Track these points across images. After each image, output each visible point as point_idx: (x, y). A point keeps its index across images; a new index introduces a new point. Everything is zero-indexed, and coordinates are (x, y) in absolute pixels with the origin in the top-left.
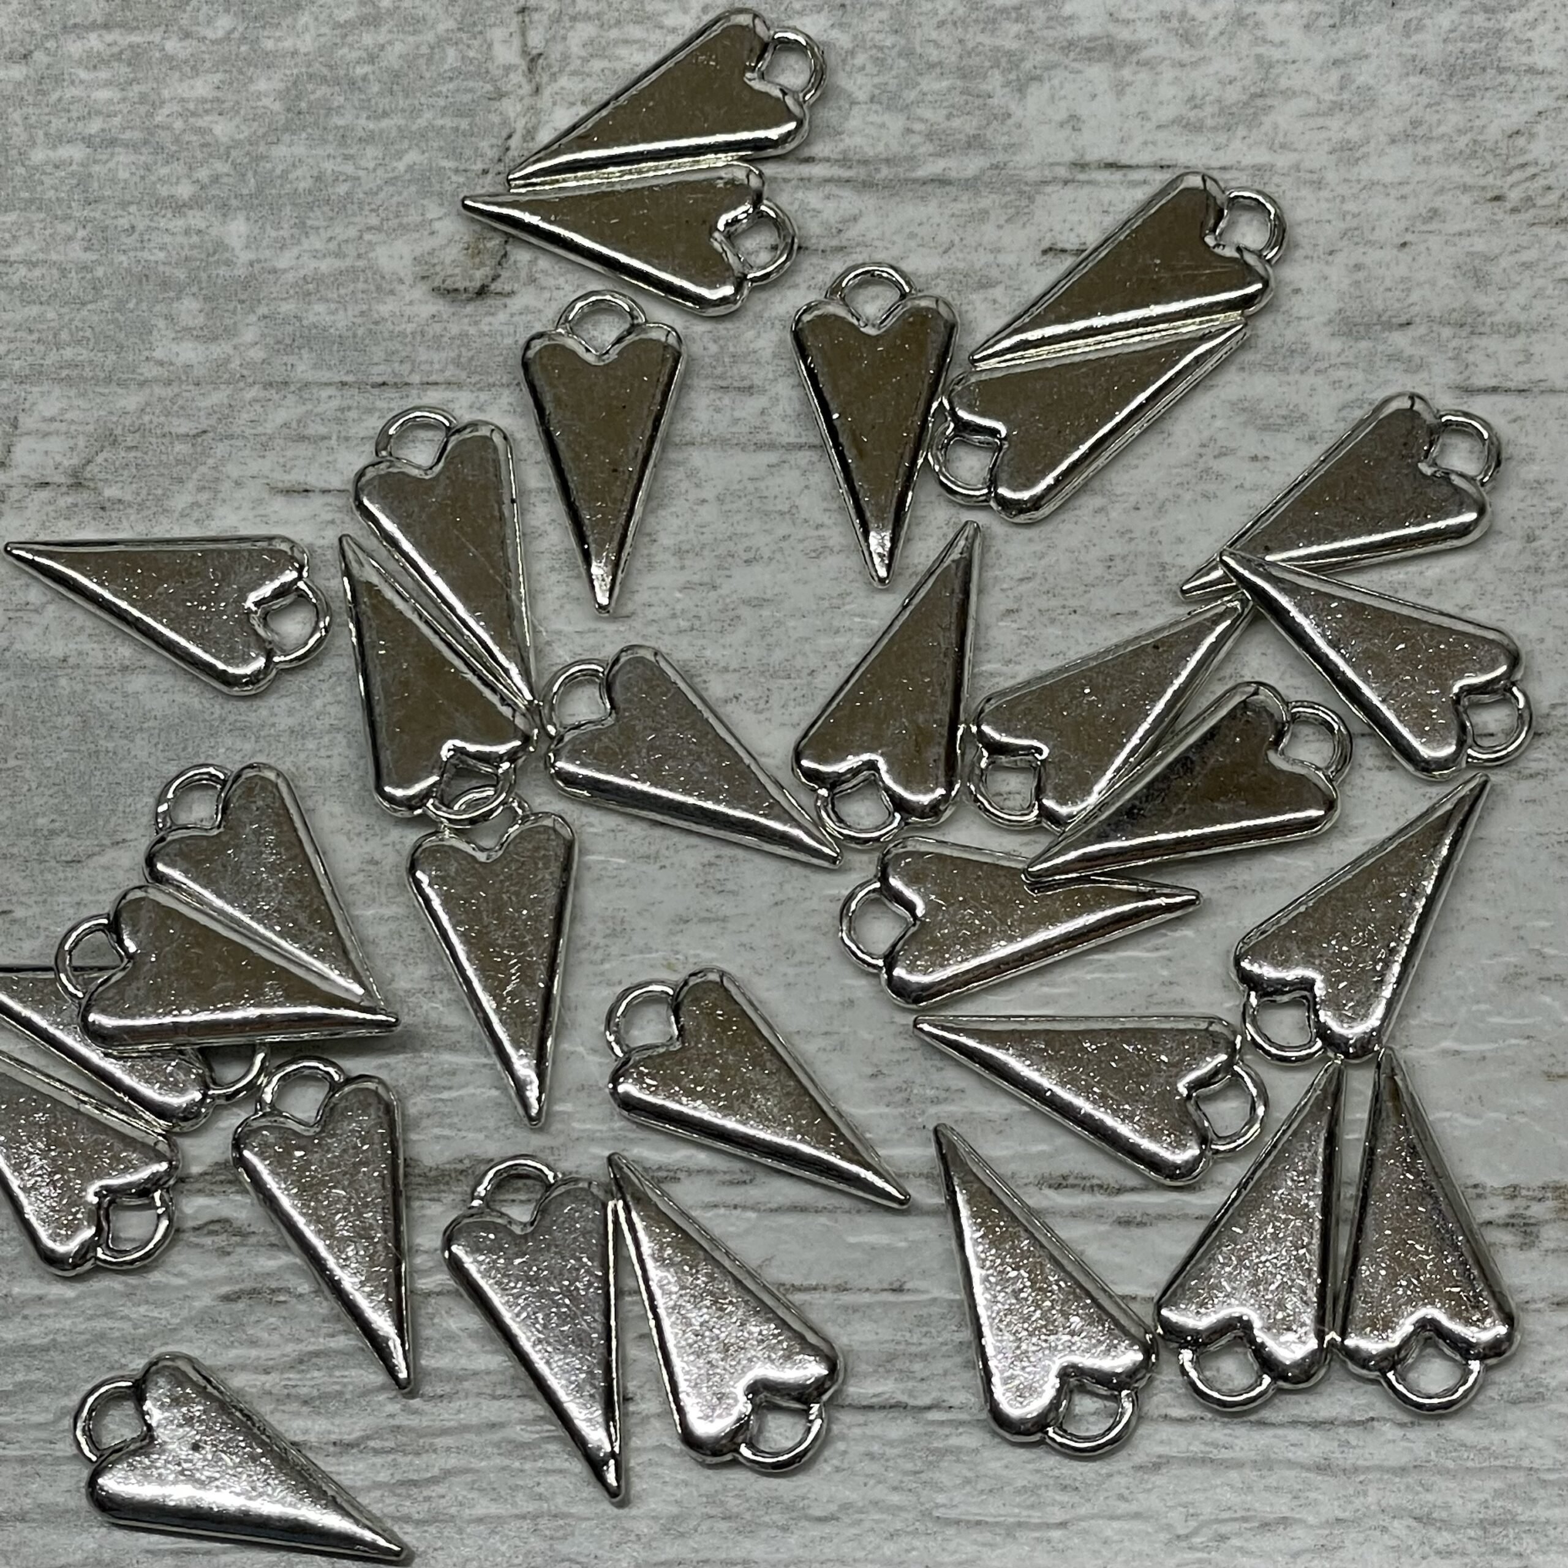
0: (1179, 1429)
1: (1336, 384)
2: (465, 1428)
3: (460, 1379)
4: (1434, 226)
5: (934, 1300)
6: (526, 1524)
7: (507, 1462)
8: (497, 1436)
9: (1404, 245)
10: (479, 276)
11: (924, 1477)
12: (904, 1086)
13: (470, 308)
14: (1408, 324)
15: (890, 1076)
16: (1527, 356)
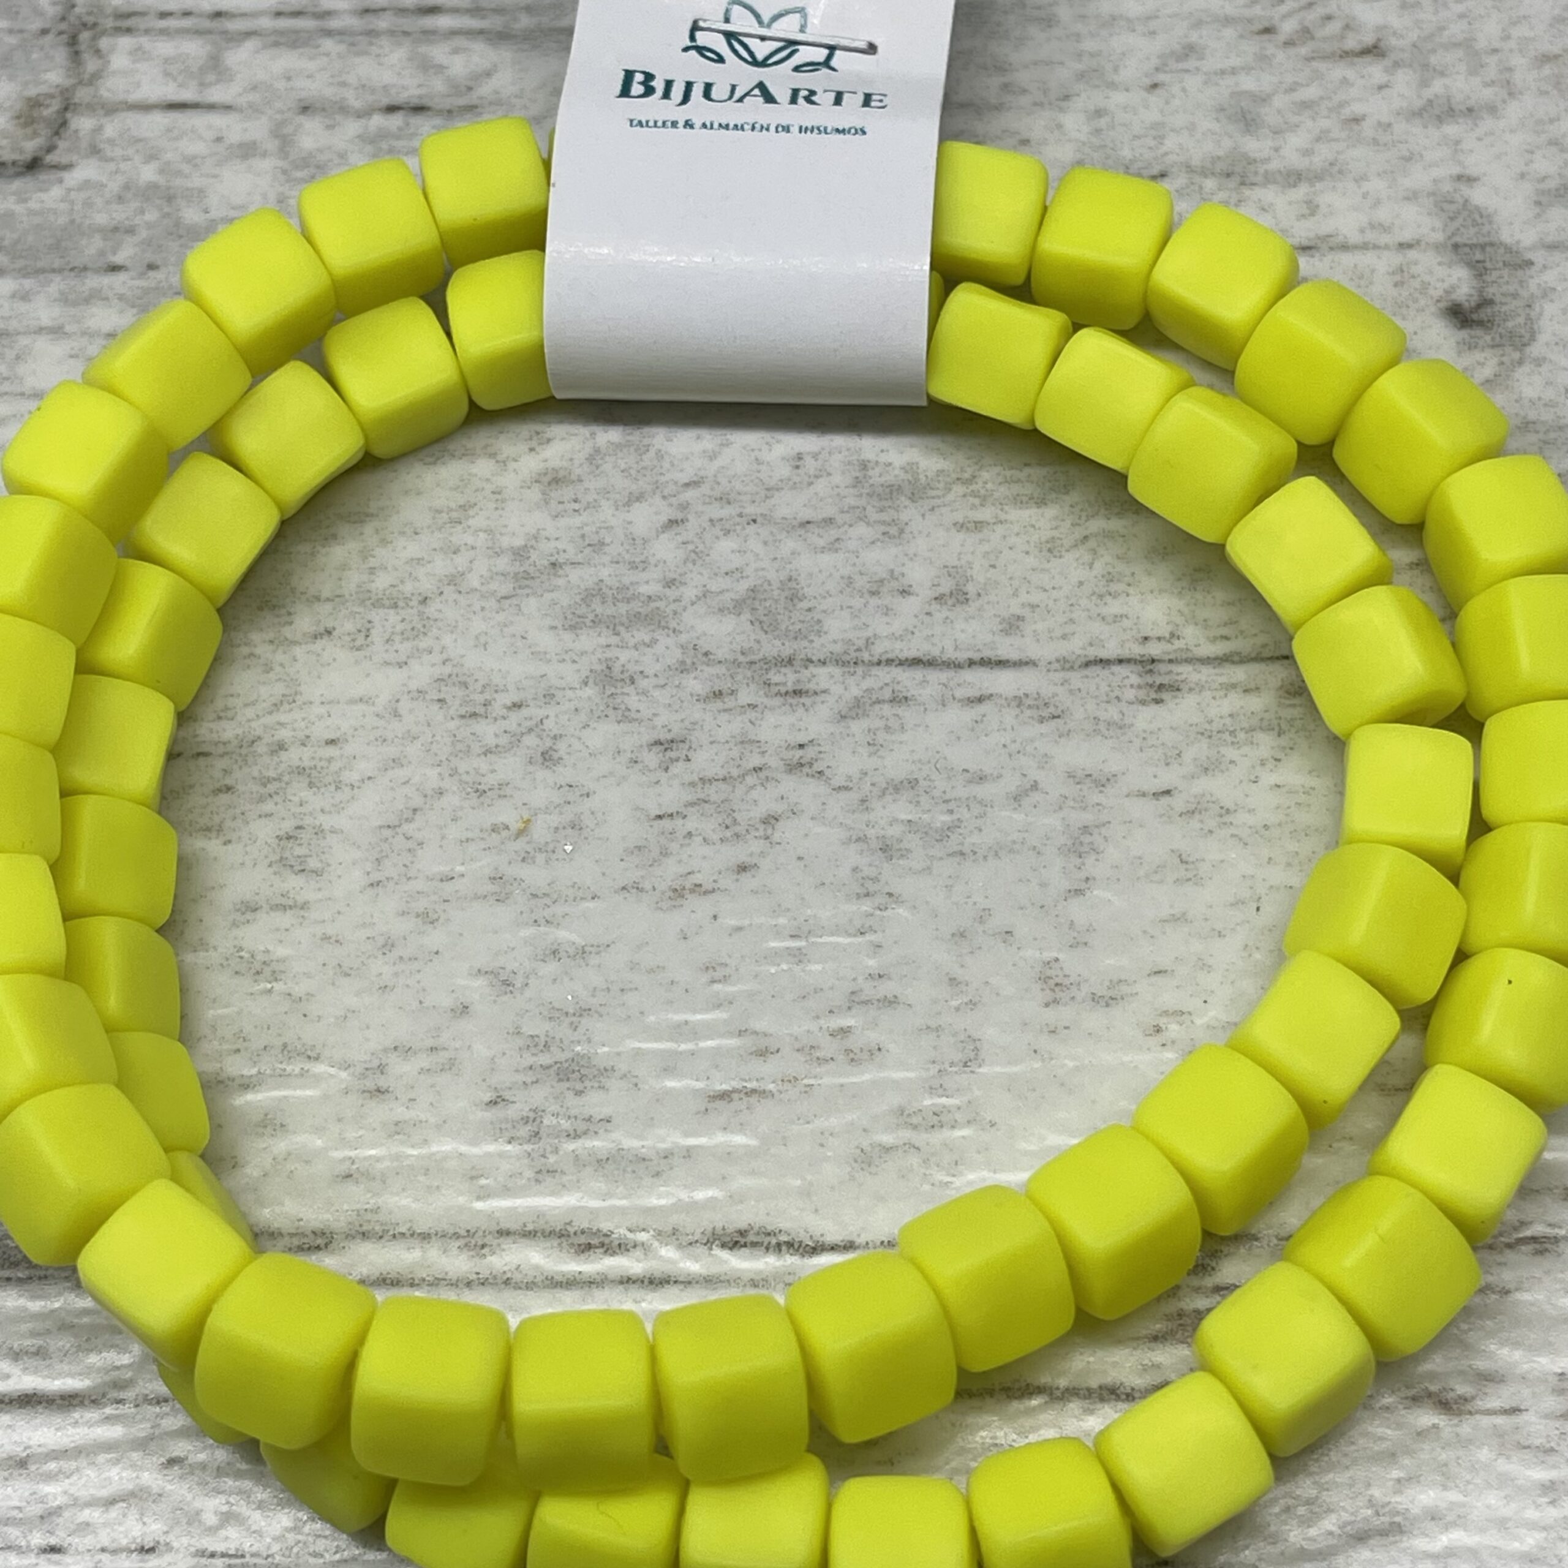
4: (1191, 64)
9: (1155, 86)
12: (532, 1115)
13: (17, 184)
14: (1163, 175)
15: (513, 1102)
16: (1312, 208)
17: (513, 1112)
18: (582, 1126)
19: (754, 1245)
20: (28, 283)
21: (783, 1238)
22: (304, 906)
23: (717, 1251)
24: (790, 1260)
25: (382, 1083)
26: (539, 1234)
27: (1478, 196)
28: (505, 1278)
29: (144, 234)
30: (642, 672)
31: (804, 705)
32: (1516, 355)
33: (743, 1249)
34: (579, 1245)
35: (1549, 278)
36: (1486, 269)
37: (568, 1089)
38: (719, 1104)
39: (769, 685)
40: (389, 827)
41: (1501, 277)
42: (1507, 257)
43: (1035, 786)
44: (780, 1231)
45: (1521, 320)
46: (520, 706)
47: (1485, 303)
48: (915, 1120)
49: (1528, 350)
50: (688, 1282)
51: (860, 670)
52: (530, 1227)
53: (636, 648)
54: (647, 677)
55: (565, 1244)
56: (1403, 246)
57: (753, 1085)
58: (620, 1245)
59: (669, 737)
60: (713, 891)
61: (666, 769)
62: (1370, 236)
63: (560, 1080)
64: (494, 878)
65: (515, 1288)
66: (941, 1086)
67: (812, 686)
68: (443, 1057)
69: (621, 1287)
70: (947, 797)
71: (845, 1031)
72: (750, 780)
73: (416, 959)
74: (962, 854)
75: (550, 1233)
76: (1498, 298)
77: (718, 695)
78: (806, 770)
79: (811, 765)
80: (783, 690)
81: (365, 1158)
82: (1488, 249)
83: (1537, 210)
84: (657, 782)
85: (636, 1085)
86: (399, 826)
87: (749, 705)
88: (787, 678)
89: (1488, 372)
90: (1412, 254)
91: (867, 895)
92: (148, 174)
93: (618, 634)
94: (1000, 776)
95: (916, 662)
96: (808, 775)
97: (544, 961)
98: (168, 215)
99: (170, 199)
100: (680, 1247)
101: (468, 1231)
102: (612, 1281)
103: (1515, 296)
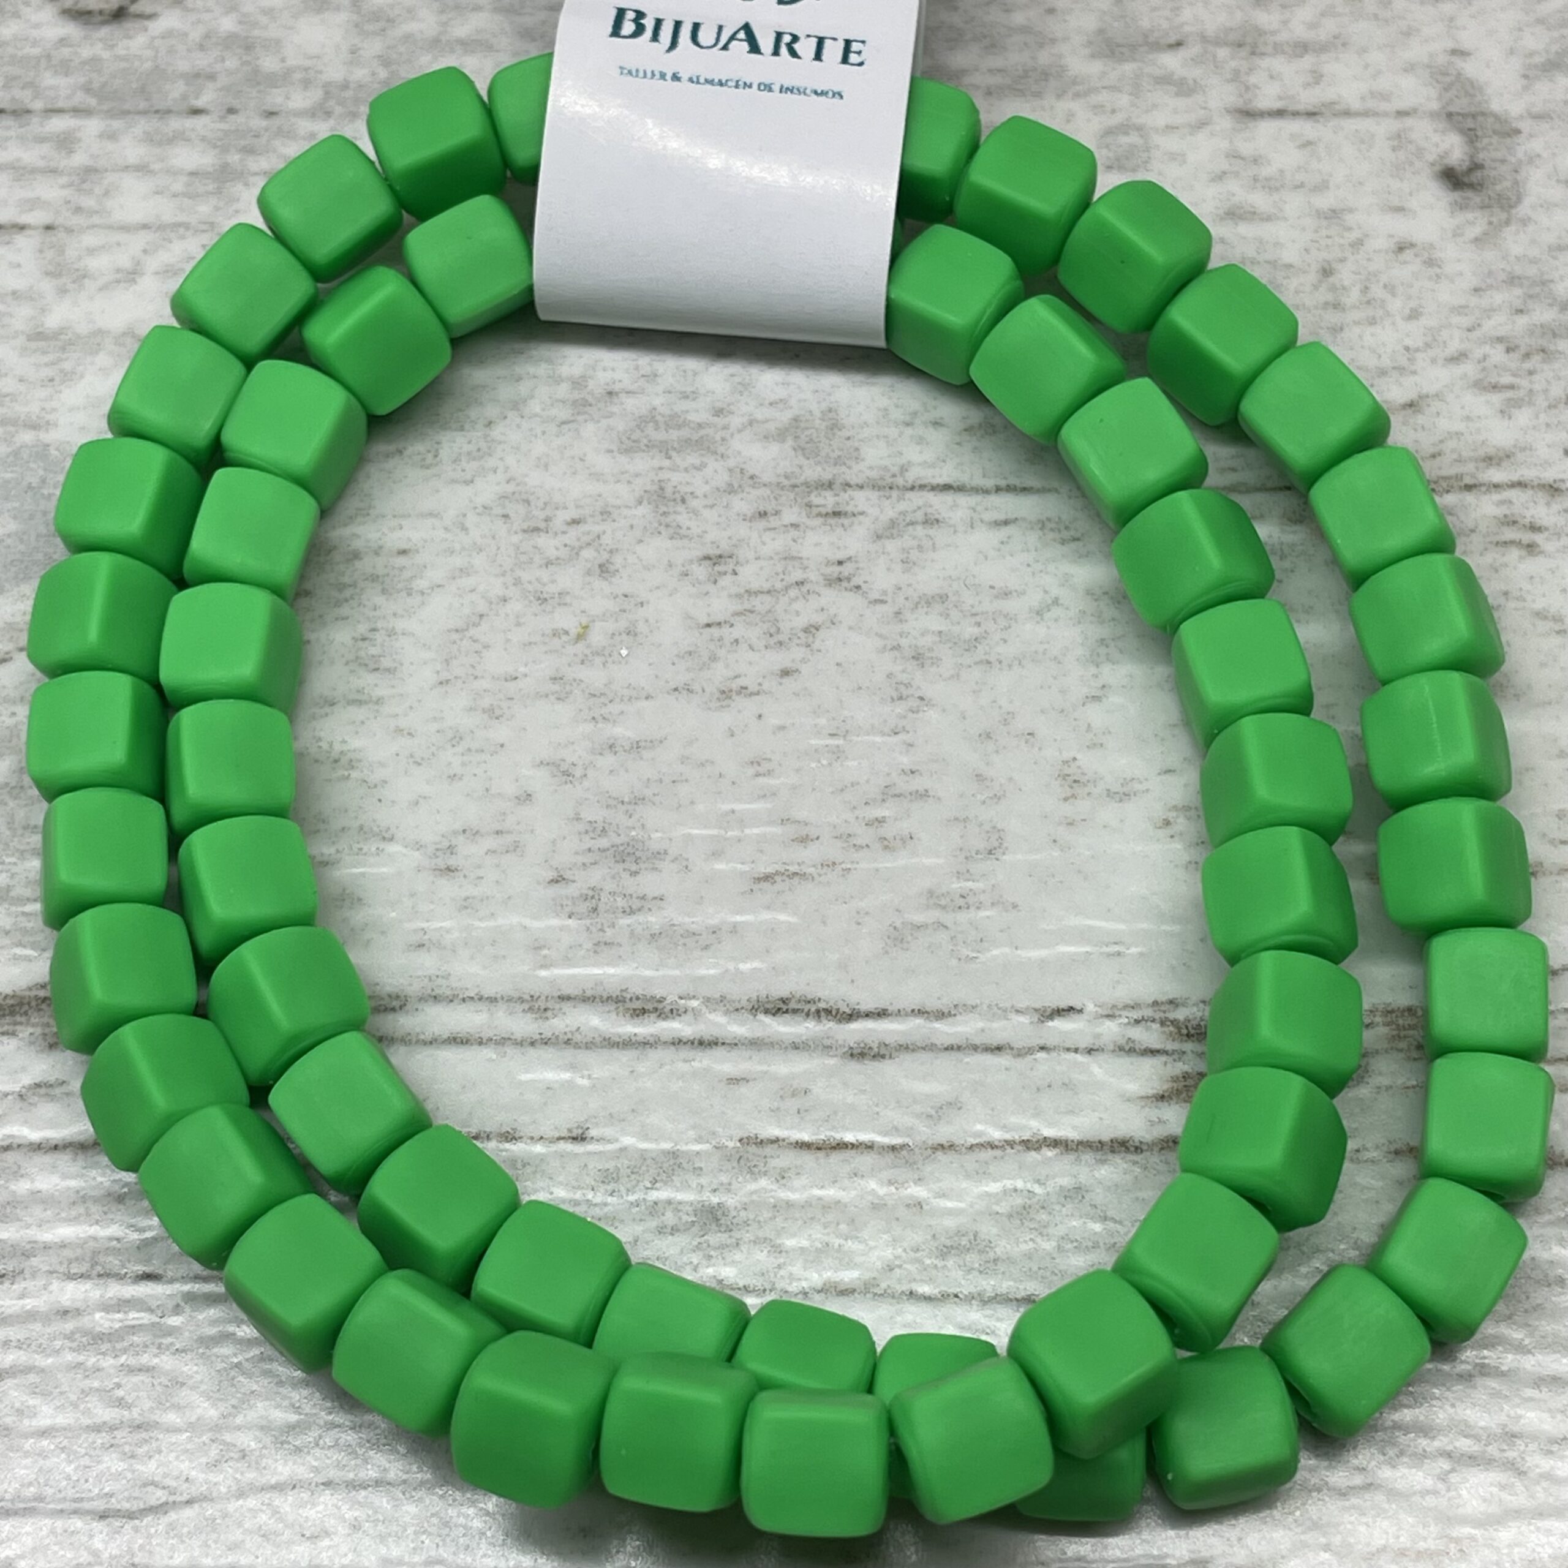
0: (927, 1308)
2: (30, 1316)
3: (27, 1255)
5: (623, 1150)
6: (101, 1439)
7: (81, 1358)
8: (69, 1326)
12: (591, 893)
13: (105, 31)
14: (1179, 44)
15: (574, 881)
16: (1317, 78)
17: (572, 890)
18: (636, 904)
19: (795, 1011)
20: (117, 124)
21: (822, 1005)
22: (379, 701)
23: (761, 1017)
24: (829, 1026)
25: (452, 862)
26: (597, 1000)
27: (1470, 68)
28: (566, 1038)
29: (223, 80)
30: (692, 493)
31: (843, 525)
32: (1504, 216)
33: (786, 1015)
34: (635, 1010)
35: (1536, 145)
36: (1477, 136)
37: (624, 870)
38: (765, 885)
39: (810, 507)
40: (457, 631)
41: (1491, 144)
42: (1497, 126)
43: (1056, 602)
44: (820, 1000)
45: (1507, 184)
46: (578, 523)
47: (1475, 167)
48: (943, 902)
49: (1514, 211)
50: (734, 1044)
51: (895, 494)
52: (589, 993)
53: (686, 470)
54: (697, 497)
55: (621, 1008)
56: (1401, 114)
57: (793, 869)
58: (672, 1010)
59: (718, 552)
60: (758, 693)
61: (715, 582)
62: (1371, 104)
63: (617, 862)
64: (555, 679)
65: (575, 1047)
66: (968, 871)
67: (850, 509)
68: (509, 839)
69: (672, 1048)
70: (974, 611)
71: (880, 821)
72: (793, 592)
73: (483, 751)
74: (989, 662)
75: (608, 998)
76: (1487, 164)
77: (763, 515)
78: (845, 584)
79: (849, 579)
80: (823, 510)
81: (436, 930)
82: (1480, 118)
83: (1524, 82)
84: (707, 593)
85: (687, 867)
86: (467, 630)
87: (792, 525)
88: (827, 500)
89: (1477, 230)
90: (1409, 122)
91: (901, 698)
92: (227, 24)
93: (670, 458)
94: (1024, 593)
95: (947, 488)
96: (846, 589)
97: (601, 754)
98: (247, 63)
99: (249, 48)
100: (727, 1012)
101: (532, 997)
102: (665, 1043)
103: (1503, 161)
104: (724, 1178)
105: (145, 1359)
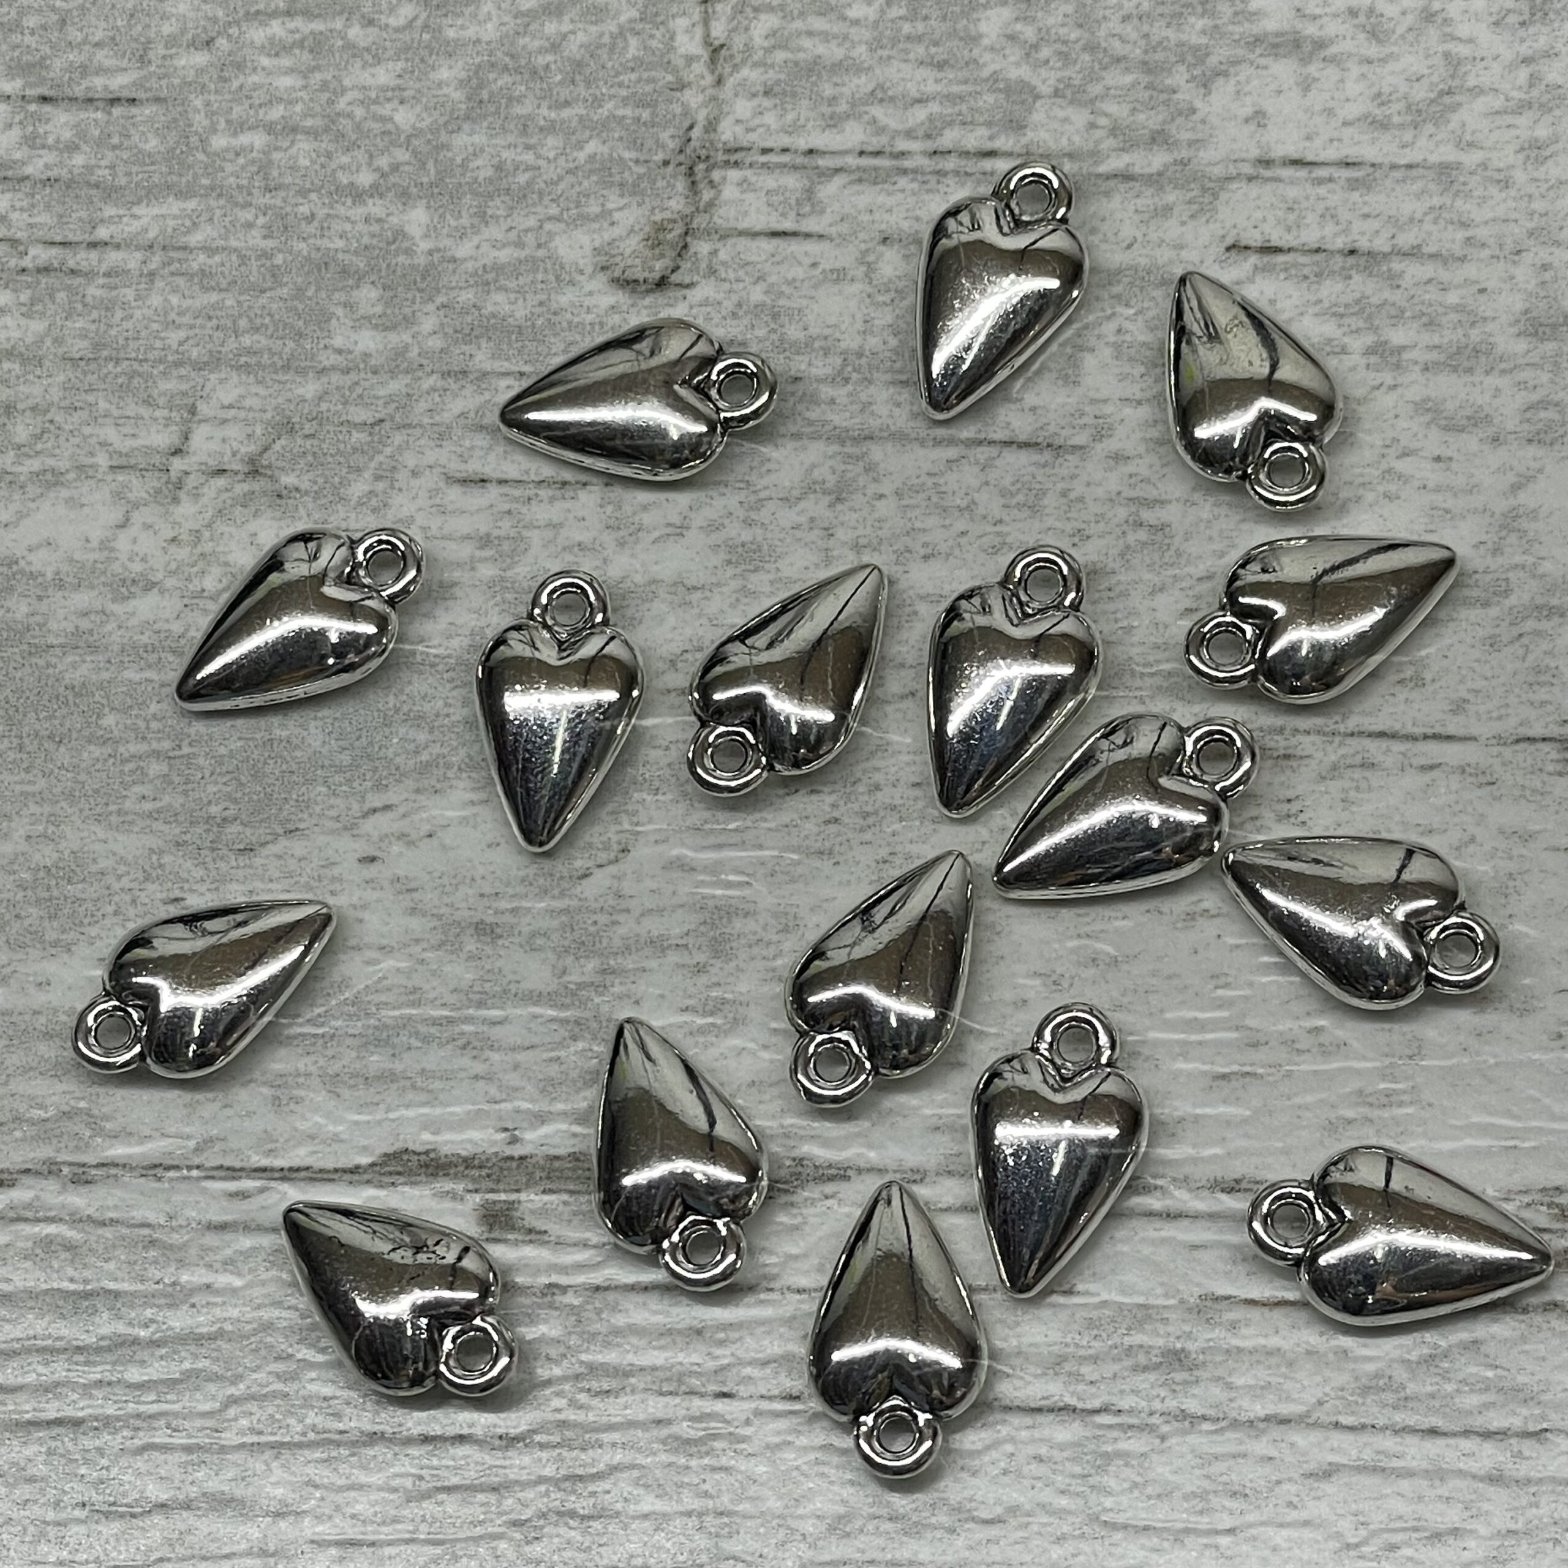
0: (1350, 1437)
1: (1521, 385)
2: (631, 1424)
3: (627, 1374)
5: (1104, 1304)
6: (693, 1522)
7: (673, 1459)
8: (665, 1432)
10: (659, 266)
11: (1091, 1481)
104: (1187, 1328)
105: (724, 1461)
